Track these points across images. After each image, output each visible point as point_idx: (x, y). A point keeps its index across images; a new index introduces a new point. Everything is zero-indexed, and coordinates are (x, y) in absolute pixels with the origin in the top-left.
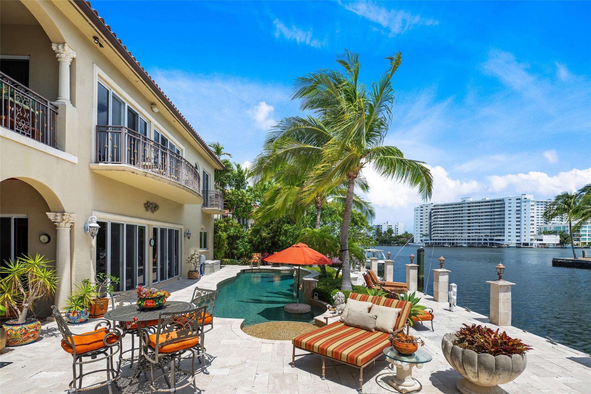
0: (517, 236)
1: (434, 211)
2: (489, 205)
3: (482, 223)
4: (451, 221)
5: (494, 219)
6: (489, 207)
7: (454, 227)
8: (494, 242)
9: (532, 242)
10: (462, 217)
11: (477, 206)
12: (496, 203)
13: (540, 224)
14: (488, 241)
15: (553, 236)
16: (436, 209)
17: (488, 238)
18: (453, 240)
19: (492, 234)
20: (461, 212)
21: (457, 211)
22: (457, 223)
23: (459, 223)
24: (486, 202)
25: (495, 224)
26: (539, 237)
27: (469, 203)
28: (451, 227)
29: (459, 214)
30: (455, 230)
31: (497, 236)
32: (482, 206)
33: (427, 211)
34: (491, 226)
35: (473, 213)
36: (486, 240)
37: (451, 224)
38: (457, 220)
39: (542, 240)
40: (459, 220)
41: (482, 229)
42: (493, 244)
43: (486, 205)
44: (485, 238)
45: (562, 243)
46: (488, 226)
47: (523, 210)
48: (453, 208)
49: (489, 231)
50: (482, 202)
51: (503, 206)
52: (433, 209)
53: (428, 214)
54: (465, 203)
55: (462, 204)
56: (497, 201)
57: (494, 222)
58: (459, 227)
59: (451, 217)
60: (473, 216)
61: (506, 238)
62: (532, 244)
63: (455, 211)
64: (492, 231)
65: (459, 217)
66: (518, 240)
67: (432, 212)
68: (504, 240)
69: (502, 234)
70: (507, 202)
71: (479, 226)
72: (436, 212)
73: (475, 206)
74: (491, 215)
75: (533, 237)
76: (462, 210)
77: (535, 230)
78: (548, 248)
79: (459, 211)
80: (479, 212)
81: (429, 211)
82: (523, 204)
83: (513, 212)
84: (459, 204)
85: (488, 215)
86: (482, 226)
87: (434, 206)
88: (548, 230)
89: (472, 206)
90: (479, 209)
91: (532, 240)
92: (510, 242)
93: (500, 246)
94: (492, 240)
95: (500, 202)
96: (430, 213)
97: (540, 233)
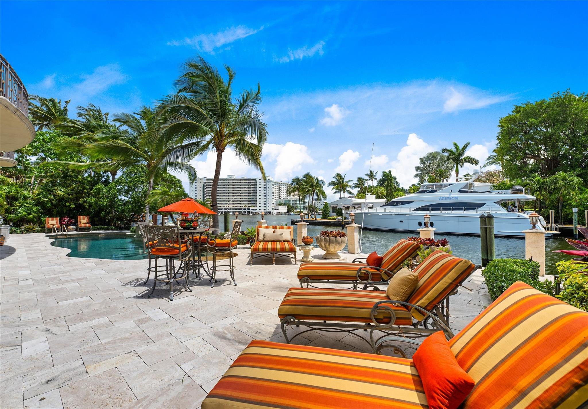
0: (264, 207)
1: (206, 184)
2: (246, 183)
3: (242, 196)
4: (220, 193)
5: (250, 193)
6: (247, 184)
7: (222, 198)
8: (251, 211)
9: (273, 211)
10: (228, 191)
11: (239, 183)
12: (251, 181)
13: (276, 198)
14: (247, 211)
15: (284, 207)
16: (208, 183)
17: (246, 208)
18: (222, 209)
19: (249, 205)
20: (227, 187)
21: (225, 185)
22: (224, 196)
23: (226, 196)
24: (245, 180)
25: (251, 197)
26: (277, 208)
27: (233, 180)
28: (220, 198)
29: (226, 188)
30: (223, 201)
31: (252, 206)
32: (242, 183)
33: (201, 184)
34: (248, 198)
35: (236, 188)
36: (245, 209)
37: (220, 196)
38: (224, 193)
39: (278, 210)
40: (226, 193)
41: (242, 201)
42: (249, 212)
43: (245, 183)
44: (245, 208)
45: (288, 211)
46: (246, 198)
47: (267, 188)
48: (222, 183)
49: (247, 202)
50: (242, 180)
51: (256, 184)
52: (205, 183)
53: (202, 187)
54: (230, 180)
55: (228, 180)
56: (252, 180)
57: (250, 196)
58: (226, 198)
59: (220, 191)
60: (236, 191)
61: (258, 208)
62: (273, 213)
63: (223, 185)
64: (249, 202)
65: (226, 190)
66: (265, 210)
67: (205, 185)
68: (256, 209)
69: (255, 204)
70: (258, 181)
71: (240, 198)
72: (208, 185)
73: (238, 183)
74: (248, 191)
75: (273, 208)
76: (228, 185)
77: (274, 202)
78: (281, 215)
79: (226, 185)
80: (240, 188)
81: (202, 184)
82: (268, 183)
83: (262, 189)
84: (226, 180)
85: (246, 190)
86: (242, 198)
87: (207, 180)
88: (281, 202)
89: (236, 183)
90: (240, 185)
91: (273, 209)
92: (260, 211)
93: (254, 214)
94: (249, 209)
95: (254, 181)
96: (204, 186)
97: (277, 205)
